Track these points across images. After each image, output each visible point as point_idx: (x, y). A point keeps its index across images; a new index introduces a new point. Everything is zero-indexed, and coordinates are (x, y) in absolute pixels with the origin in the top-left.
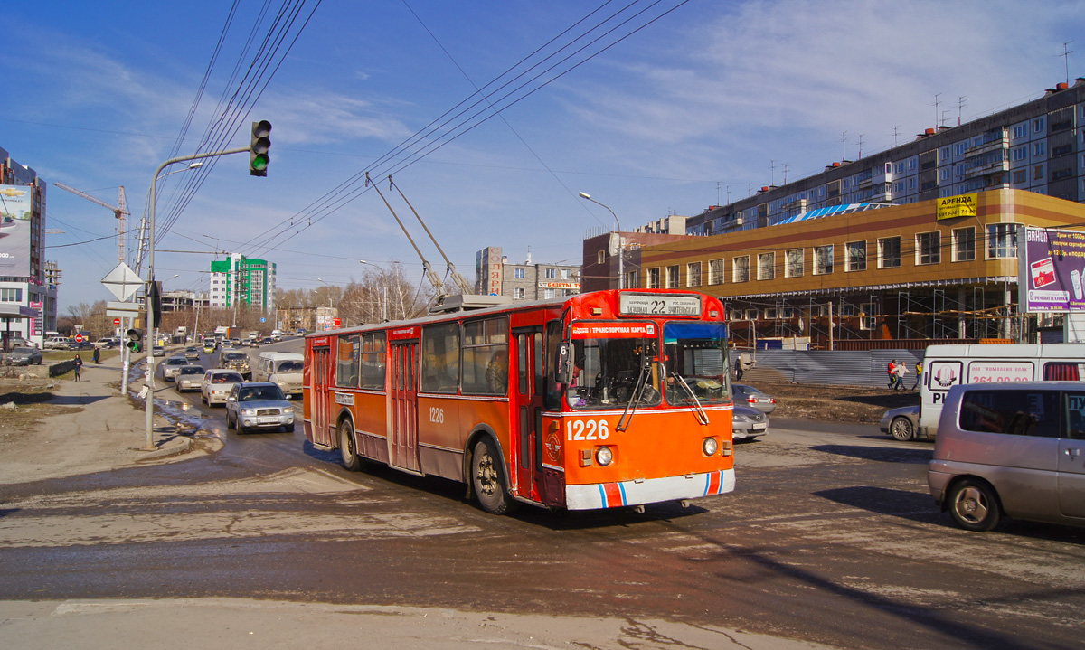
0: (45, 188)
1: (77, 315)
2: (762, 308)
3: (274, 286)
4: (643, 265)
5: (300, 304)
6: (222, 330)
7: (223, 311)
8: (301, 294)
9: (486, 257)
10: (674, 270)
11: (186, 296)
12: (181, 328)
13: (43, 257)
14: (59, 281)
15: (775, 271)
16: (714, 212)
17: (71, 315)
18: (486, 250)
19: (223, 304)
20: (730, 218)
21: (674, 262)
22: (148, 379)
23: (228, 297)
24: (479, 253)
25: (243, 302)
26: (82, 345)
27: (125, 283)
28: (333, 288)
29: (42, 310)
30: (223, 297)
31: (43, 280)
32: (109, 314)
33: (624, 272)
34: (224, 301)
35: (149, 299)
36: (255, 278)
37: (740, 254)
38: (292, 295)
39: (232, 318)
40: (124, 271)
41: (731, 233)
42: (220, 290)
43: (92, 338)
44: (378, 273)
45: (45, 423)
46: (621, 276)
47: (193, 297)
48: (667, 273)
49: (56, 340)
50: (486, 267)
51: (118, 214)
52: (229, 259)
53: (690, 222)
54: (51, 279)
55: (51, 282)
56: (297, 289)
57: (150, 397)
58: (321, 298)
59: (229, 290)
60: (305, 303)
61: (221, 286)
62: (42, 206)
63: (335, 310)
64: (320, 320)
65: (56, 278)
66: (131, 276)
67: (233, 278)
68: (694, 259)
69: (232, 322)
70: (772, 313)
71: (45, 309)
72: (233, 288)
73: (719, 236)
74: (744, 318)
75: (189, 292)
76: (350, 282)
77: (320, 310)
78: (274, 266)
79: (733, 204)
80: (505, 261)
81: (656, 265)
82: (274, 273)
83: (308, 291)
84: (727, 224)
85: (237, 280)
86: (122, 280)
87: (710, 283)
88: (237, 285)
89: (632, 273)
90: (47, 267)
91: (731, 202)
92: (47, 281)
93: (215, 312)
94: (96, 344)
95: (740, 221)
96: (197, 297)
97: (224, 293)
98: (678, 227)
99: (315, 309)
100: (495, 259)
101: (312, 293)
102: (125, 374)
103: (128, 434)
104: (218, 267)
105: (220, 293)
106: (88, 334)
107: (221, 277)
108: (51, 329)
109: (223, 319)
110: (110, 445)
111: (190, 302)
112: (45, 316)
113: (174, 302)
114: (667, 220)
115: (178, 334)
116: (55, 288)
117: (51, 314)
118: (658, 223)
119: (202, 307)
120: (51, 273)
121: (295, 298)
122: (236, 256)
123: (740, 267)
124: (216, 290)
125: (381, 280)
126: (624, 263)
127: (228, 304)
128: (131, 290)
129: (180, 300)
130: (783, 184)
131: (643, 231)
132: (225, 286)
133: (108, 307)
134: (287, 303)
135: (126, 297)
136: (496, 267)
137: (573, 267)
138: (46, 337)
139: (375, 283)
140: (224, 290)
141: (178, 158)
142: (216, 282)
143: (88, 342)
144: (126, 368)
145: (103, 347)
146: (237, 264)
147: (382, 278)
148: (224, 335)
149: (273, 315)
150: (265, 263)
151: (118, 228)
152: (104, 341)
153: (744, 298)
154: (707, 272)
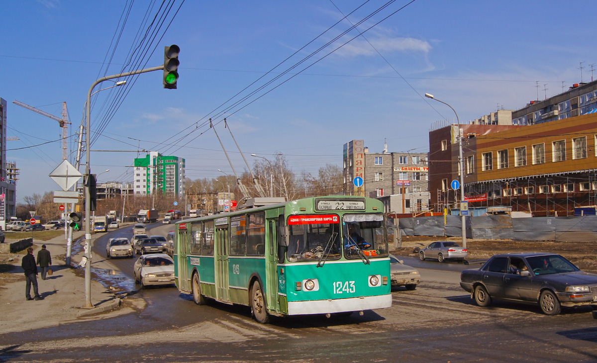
0: (6, 106)
1: (31, 204)
2: (577, 182)
3: (184, 177)
4: (478, 150)
5: (205, 191)
6: (144, 212)
7: (144, 198)
8: (205, 182)
9: (351, 148)
10: (504, 153)
11: (115, 186)
12: (112, 212)
13: (5, 159)
14: (17, 177)
15: (587, 151)
16: (533, 106)
17: (27, 203)
18: (351, 143)
19: (144, 192)
20: (548, 110)
21: (503, 147)
22: (86, 251)
23: (148, 187)
24: (345, 145)
25: (160, 190)
26: (35, 227)
27: (67, 176)
28: (230, 177)
29: (4, 200)
30: (144, 186)
31: (5, 176)
32: (56, 201)
33: (463, 156)
34: (145, 190)
35: (87, 189)
36: (170, 170)
37: (559, 138)
38: (198, 183)
39: (151, 203)
40: (68, 167)
41: (550, 122)
42: (142, 181)
43: (43, 222)
44: (265, 163)
45: (7, 289)
46: (461, 160)
47: (120, 186)
48: (498, 156)
49: (15, 223)
50: (351, 156)
51: (62, 124)
52: (148, 156)
53: (515, 115)
54: (11, 176)
55: (11, 178)
56: (202, 178)
57: (88, 266)
58: (222, 184)
59: (148, 181)
60: (208, 189)
61: (142, 178)
62: (4, 119)
63: (232, 194)
64: (221, 202)
65: (15, 175)
66: (73, 171)
67: (152, 170)
68: (520, 144)
69: (151, 206)
70: (586, 186)
71: (7, 199)
72: (152, 179)
73: (540, 125)
74: (563, 190)
75: (117, 183)
76: (244, 171)
77: (220, 195)
78: (184, 160)
79: (550, 99)
80: (366, 151)
81: (489, 150)
82: (184, 166)
83: (211, 179)
84: (546, 115)
85: (155, 173)
86: (65, 174)
87: (533, 164)
88: (154, 177)
89: (470, 157)
90: (7, 167)
91: (549, 97)
92: (8, 177)
93: (138, 198)
94: (46, 226)
95: (556, 112)
96: (124, 187)
97: (145, 184)
98: (505, 119)
99: (217, 194)
100: (359, 150)
101: (214, 181)
102: (69, 249)
103: (72, 296)
104: (139, 163)
105: (142, 183)
106: (40, 218)
107: (142, 171)
108: (12, 215)
109: (144, 204)
110: (57, 305)
111: (119, 191)
112: (7, 205)
113: (106, 191)
114: (496, 114)
115: (109, 216)
116: (14, 183)
117: (11, 203)
118: (489, 116)
119: (128, 195)
120: (11, 172)
121: (200, 186)
122: (154, 154)
123: (558, 150)
124: (138, 181)
125: (268, 169)
126: (463, 149)
127: (148, 192)
128: (72, 182)
129: (111, 190)
130: (590, 81)
131: (477, 123)
132: (145, 178)
133: (55, 195)
134: (195, 190)
135: (69, 187)
136: (360, 156)
137: (421, 154)
138: (7, 221)
139: (263, 172)
140: (144, 181)
141: (107, 77)
142: (138, 175)
143: (40, 225)
144: (69, 244)
145: (52, 228)
146: (154, 160)
147: (269, 167)
148: (145, 216)
149: (183, 200)
150: (176, 158)
151: (62, 135)
152: (52, 223)
153: (562, 175)
154: (531, 154)
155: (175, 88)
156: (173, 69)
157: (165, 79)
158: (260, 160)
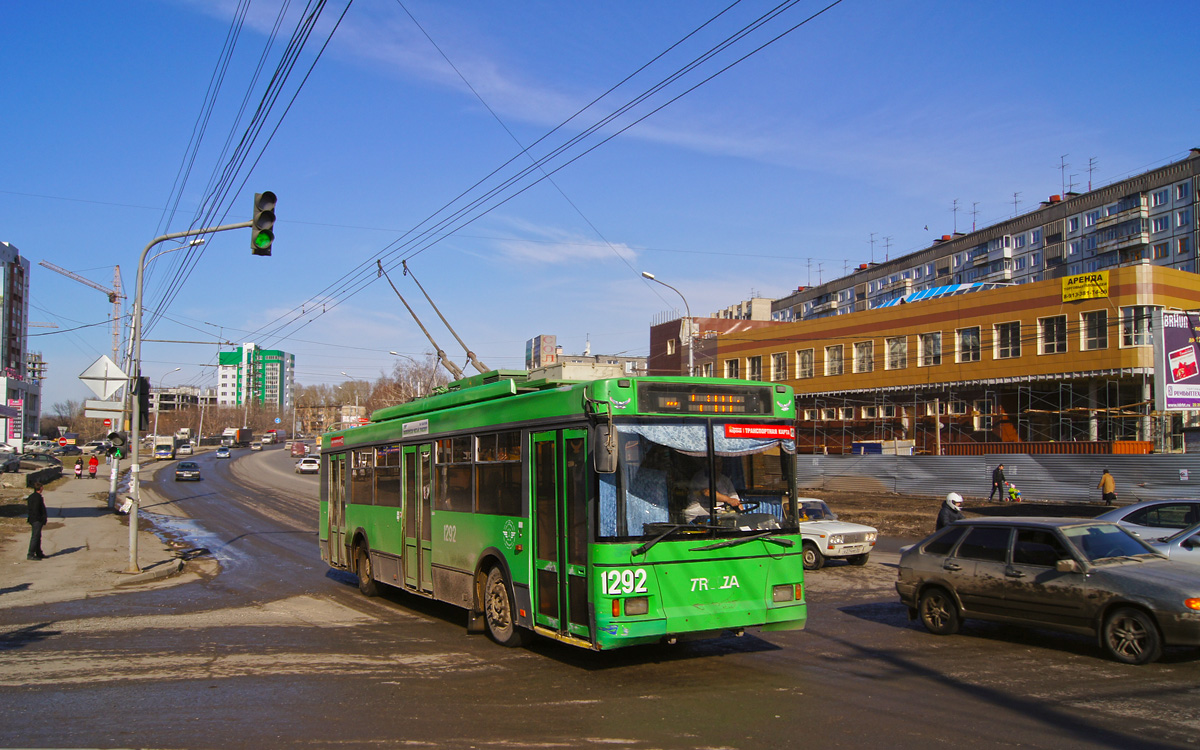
0: (28, 268)
1: (64, 415)
2: (859, 406)
3: (292, 381)
4: (719, 356)
5: (323, 402)
6: (230, 432)
7: (232, 410)
8: (322, 390)
9: (538, 346)
10: (755, 361)
11: (190, 392)
12: (183, 430)
13: (25, 348)
14: (43, 374)
15: (873, 362)
16: (802, 294)
17: (58, 414)
18: (538, 339)
19: (233, 402)
20: (823, 301)
21: (756, 352)
22: (132, 490)
23: (239, 394)
24: (529, 343)
25: (256, 400)
26: (67, 450)
27: (106, 379)
28: (361, 383)
29: (22, 409)
30: (233, 394)
31: (25, 373)
32: (89, 414)
33: (694, 364)
34: (234, 398)
35: (136, 399)
36: (271, 371)
37: (834, 343)
38: (312, 391)
39: (243, 419)
40: (108, 366)
41: (823, 319)
42: (229, 385)
43: (80, 442)
44: (411, 365)
45: (16, 541)
46: (691, 370)
47: (197, 393)
48: (748, 364)
49: (38, 443)
50: (538, 359)
51: (113, 298)
52: (240, 349)
53: (776, 306)
54: (34, 372)
55: (34, 376)
56: (318, 384)
57: (134, 510)
58: (348, 393)
59: (239, 386)
60: (328, 400)
61: (230, 381)
62: (25, 288)
63: (363, 409)
64: (345, 419)
65: (40, 372)
66: (114, 371)
67: (244, 372)
68: (779, 349)
69: (242, 423)
70: (871, 412)
71: (26, 407)
72: (244, 383)
73: (808, 322)
74: (837, 417)
75: (193, 388)
76: (380, 376)
77: (346, 409)
78: (293, 357)
79: (826, 285)
80: (559, 352)
81: (734, 355)
82: (292, 366)
83: (331, 386)
84: (819, 307)
85: (249, 375)
86: (103, 376)
87: (797, 377)
88: (249, 380)
89: (707, 366)
90: (29, 359)
91: (824, 282)
92: (30, 375)
93: (225, 411)
94: (84, 448)
95: (834, 304)
96: (203, 394)
97: (235, 389)
98: (762, 313)
99: (340, 407)
100: (548, 349)
101: (336, 388)
102: (113, 483)
103: (111, 554)
104: (229, 359)
105: (230, 389)
106: (76, 437)
107: (231, 371)
108: (34, 431)
109: (232, 419)
110: (87, 567)
111: (195, 399)
112: (26, 416)
113: (176, 399)
114: (749, 304)
115: (179, 437)
116: (38, 383)
117: (32, 413)
118: (740, 307)
119: (209, 405)
120: (34, 365)
121: (316, 395)
122: (248, 347)
123: (833, 358)
124: (224, 385)
125: (416, 374)
126: (694, 354)
127: (239, 402)
128: (113, 387)
129: (183, 397)
130: (885, 261)
131: (722, 317)
132: (235, 381)
133: (87, 406)
134: (307, 402)
135: (109, 395)
136: (550, 359)
137: (638, 358)
138: (26, 440)
139: (408, 377)
140: (233, 385)
142: (224, 376)
143: (74, 447)
144: (113, 477)
146: (249, 355)
147: (416, 371)
148: (233, 437)
149: (291, 415)
150: (282, 354)
151: (112, 314)
152: (93, 445)
153: (837, 394)
154: (795, 364)
155: (269, 254)
156: (267, 226)
157: (254, 241)
158: (404, 361)
